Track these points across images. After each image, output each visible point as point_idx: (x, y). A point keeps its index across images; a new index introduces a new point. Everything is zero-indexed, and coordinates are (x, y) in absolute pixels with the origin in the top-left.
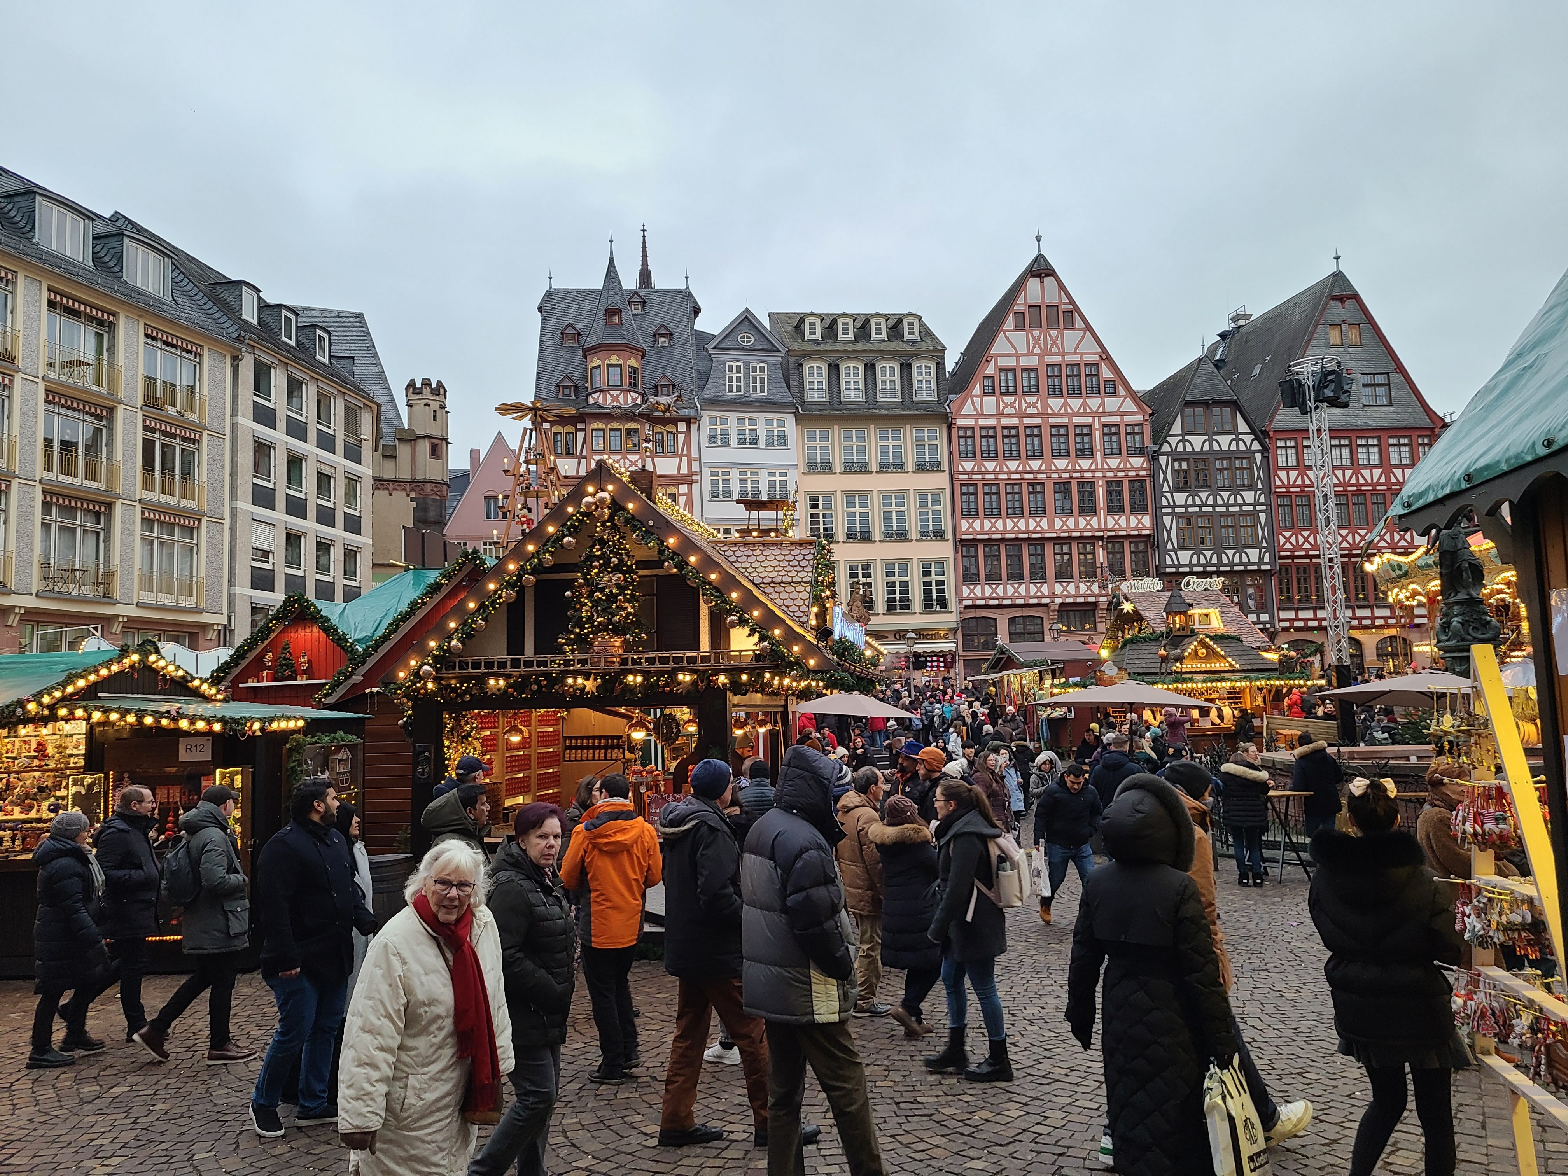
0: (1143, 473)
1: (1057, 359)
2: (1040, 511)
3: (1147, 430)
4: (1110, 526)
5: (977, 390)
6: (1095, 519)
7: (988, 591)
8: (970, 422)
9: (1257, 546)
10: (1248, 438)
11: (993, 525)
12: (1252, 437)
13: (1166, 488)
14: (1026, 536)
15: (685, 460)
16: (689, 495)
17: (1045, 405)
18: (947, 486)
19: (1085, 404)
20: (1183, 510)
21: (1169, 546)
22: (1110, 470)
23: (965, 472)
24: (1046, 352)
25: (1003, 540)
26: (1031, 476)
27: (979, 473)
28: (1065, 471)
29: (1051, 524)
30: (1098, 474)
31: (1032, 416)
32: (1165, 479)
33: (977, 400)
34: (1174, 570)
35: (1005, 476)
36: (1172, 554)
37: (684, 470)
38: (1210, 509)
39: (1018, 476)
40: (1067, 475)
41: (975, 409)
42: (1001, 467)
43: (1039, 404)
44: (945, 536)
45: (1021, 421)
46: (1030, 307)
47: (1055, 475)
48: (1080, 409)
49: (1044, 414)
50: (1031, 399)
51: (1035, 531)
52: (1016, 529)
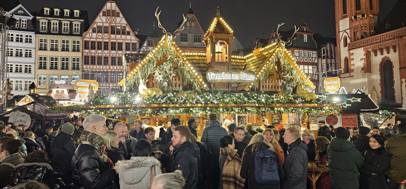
1: (114, 24)
2: (106, 64)
3: (138, 45)
5: (91, 31)
8: (88, 39)
11: (93, 67)
14: (102, 70)
17: (110, 36)
18: (81, 56)
23: (86, 53)
24: (111, 23)
25: (96, 71)
26: (105, 55)
27: (90, 53)
28: (114, 54)
29: (110, 67)
30: (123, 55)
31: (106, 39)
33: (91, 34)
35: (97, 54)
39: (101, 55)
41: (90, 36)
42: (96, 52)
43: (108, 36)
44: (80, 69)
45: (103, 40)
46: (107, 10)
47: (111, 55)
48: (120, 38)
49: (109, 39)
50: (106, 35)
51: (105, 69)
52: (99, 68)
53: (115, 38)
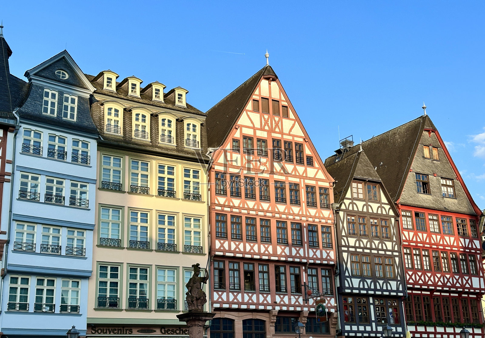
0: (329, 222)
1: (278, 136)
2: (267, 240)
3: (331, 193)
4: (311, 256)
5: (228, 148)
6: (302, 250)
7: (231, 297)
9: (395, 279)
10: (387, 207)
11: (237, 247)
12: (389, 207)
13: (343, 234)
14: (258, 257)
18: (205, 213)
19: (295, 169)
20: (353, 250)
21: (347, 274)
22: (311, 217)
23: (219, 205)
24: (271, 131)
25: (243, 259)
26: (262, 214)
27: (229, 206)
28: (284, 213)
29: (275, 250)
30: (303, 219)
32: (343, 227)
34: (349, 291)
35: (246, 212)
36: (349, 279)
38: (368, 251)
39: (254, 213)
40: (284, 216)
41: (227, 160)
42: (244, 205)
43: (268, 165)
44: (203, 252)
45: (256, 175)
46: (262, 98)
47: (277, 215)
48: (292, 172)
50: (263, 160)
51: (264, 254)
52: (252, 251)
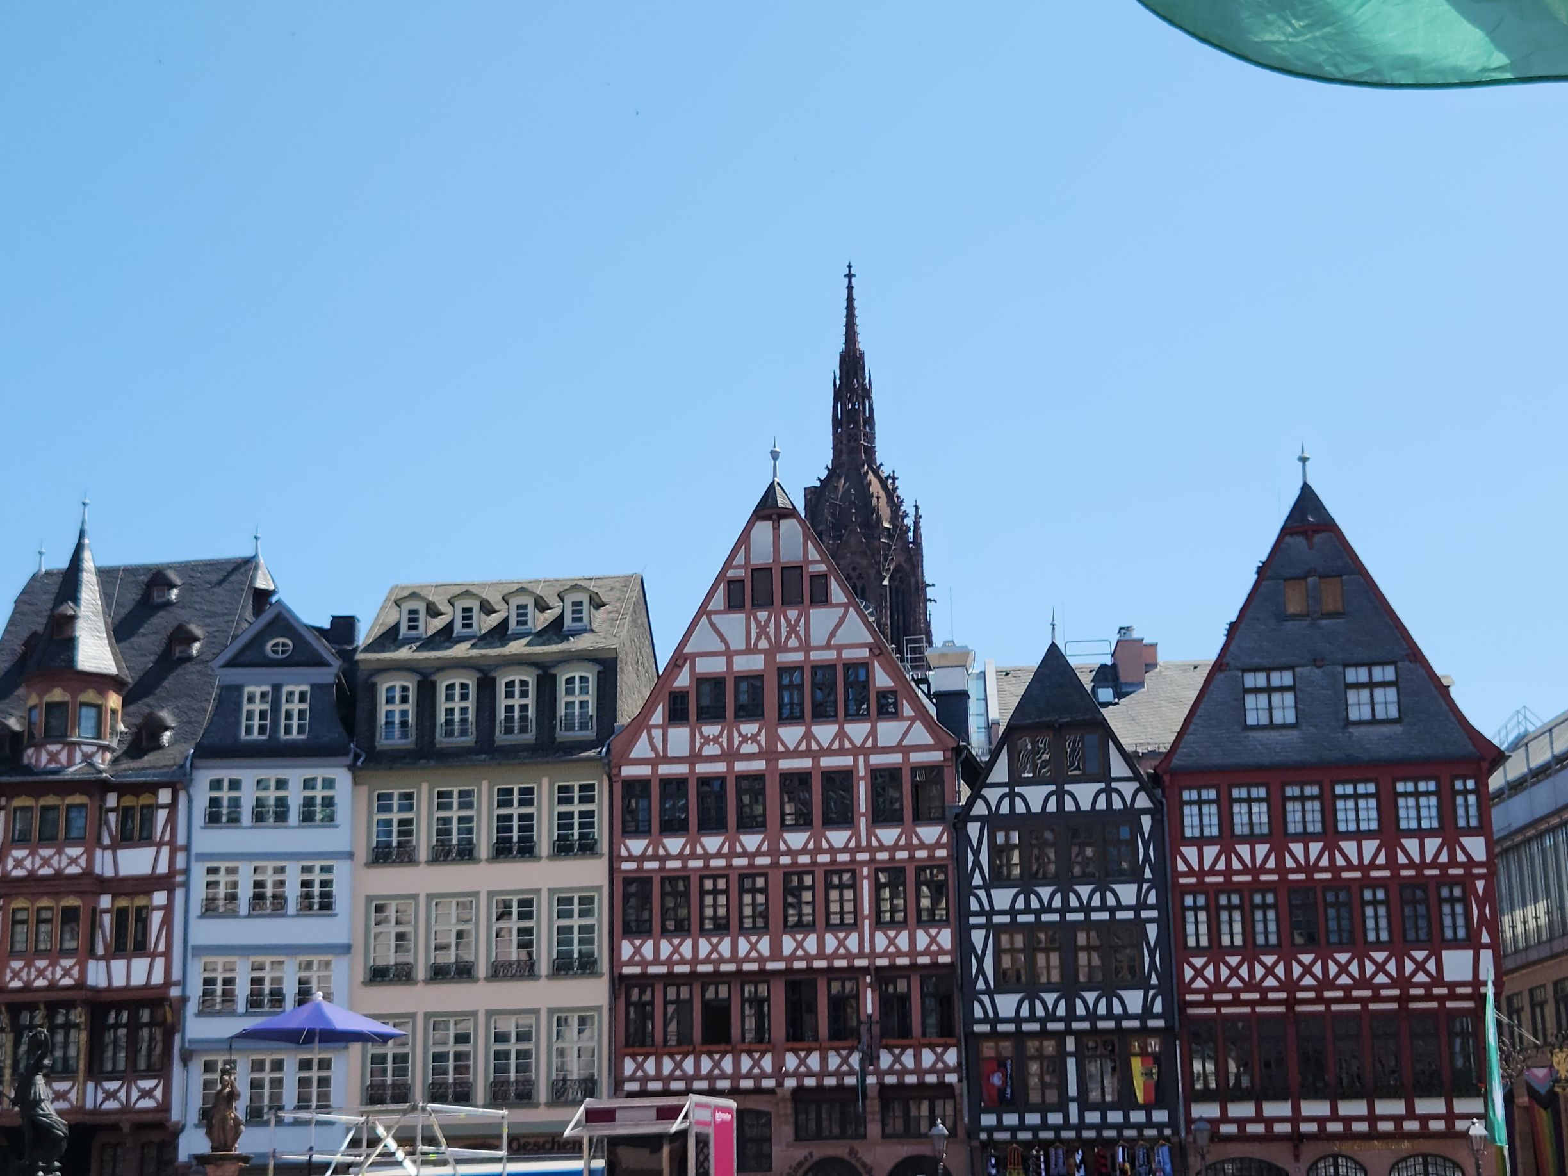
0: (941, 853)
1: (798, 658)
2: (758, 924)
3: (949, 776)
4: (879, 948)
5: (655, 714)
6: (854, 937)
7: (668, 1065)
8: (645, 770)
9: (1139, 984)
10: (1128, 789)
11: (676, 949)
12: (1134, 785)
13: (977, 880)
15: (165, 850)
16: (168, 909)
17: (773, 738)
18: (604, 881)
19: (841, 734)
20: (1007, 919)
21: (981, 985)
23: (631, 858)
24: (777, 647)
25: (694, 975)
27: (655, 857)
30: (863, 856)
31: (749, 757)
32: (977, 863)
33: (655, 731)
36: (985, 998)
37: (163, 868)
38: (1058, 917)
40: (804, 859)
41: (654, 747)
42: (693, 849)
43: (763, 737)
44: (598, 968)
45: (730, 767)
47: (785, 860)
48: (832, 742)
49: (770, 754)
50: (749, 728)
52: (715, 956)
53: (803, 747)
